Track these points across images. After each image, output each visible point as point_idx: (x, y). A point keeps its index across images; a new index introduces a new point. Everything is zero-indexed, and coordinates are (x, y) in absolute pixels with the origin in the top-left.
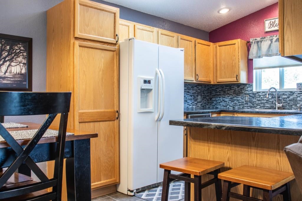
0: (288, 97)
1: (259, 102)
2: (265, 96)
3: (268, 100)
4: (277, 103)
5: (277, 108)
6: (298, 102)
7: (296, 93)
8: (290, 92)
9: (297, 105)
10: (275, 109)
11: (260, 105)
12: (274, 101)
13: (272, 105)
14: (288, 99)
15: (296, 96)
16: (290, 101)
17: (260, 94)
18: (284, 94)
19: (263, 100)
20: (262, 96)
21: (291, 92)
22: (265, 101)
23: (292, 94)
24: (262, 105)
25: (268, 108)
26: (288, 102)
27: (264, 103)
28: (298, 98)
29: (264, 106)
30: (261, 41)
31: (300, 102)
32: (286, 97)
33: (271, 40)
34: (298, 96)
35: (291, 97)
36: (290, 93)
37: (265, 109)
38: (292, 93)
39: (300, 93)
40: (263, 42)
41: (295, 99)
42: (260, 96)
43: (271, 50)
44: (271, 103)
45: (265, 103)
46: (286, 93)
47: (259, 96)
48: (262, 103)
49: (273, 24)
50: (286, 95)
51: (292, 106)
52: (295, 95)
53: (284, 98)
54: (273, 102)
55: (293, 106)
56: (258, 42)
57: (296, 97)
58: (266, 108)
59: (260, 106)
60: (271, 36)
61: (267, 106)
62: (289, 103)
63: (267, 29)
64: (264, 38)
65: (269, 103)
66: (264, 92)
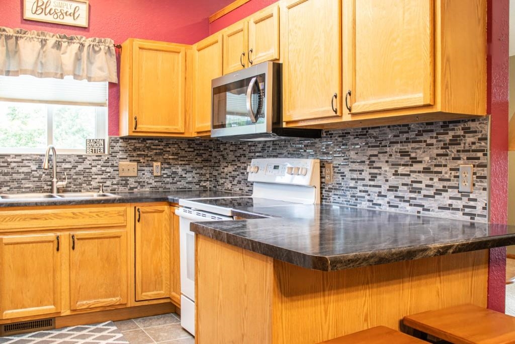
0: (75, 167)
1: (7, 178)
2: (21, 164)
3: (28, 174)
4: (55, 180)
5: (55, 190)
6: (93, 177)
7: (89, 158)
8: (78, 156)
9: (92, 183)
10: (51, 191)
11: (9, 184)
12: (44, 175)
13: (39, 184)
14: (73, 171)
15: (90, 164)
16: (77, 174)
17: (9, 160)
18: (64, 161)
19: (18, 173)
20: (13, 165)
21: (80, 156)
22: (22, 176)
23: (80, 160)
24: (15, 184)
25: (28, 190)
26: (74, 177)
27: (18, 180)
28: (93, 168)
29: (19, 187)
30: (17, 38)
31: (96, 176)
32: (68, 166)
33: (43, 43)
34: (93, 165)
35: (80, 167)
36: (77, 158)
37: (23, 192)
38: (81, 159)
39: (97, 158)
40: (20, 42)
41: (87, 170)
42: (9, 163)
43: (42, 63)
44: (36, 179)
45: (22, 179)
46: (71, 159)
47: (6, 164)
48: (13, 180)
49: (43, 7)
50: (70, 162)
51: (81, 184)
52: (87, 162)
53: (66, 169)
54: (40, 176)
55: (84, 185)
56: (8, 38)
57: (90, 167)
58: (24, 190)
59: (8, 188)
60: (43, 34)
61: (27, 186)
62: (75, 180)
63: (28, 15)
64: (25, 33)
65: (32, 179)
66: (20, 155)
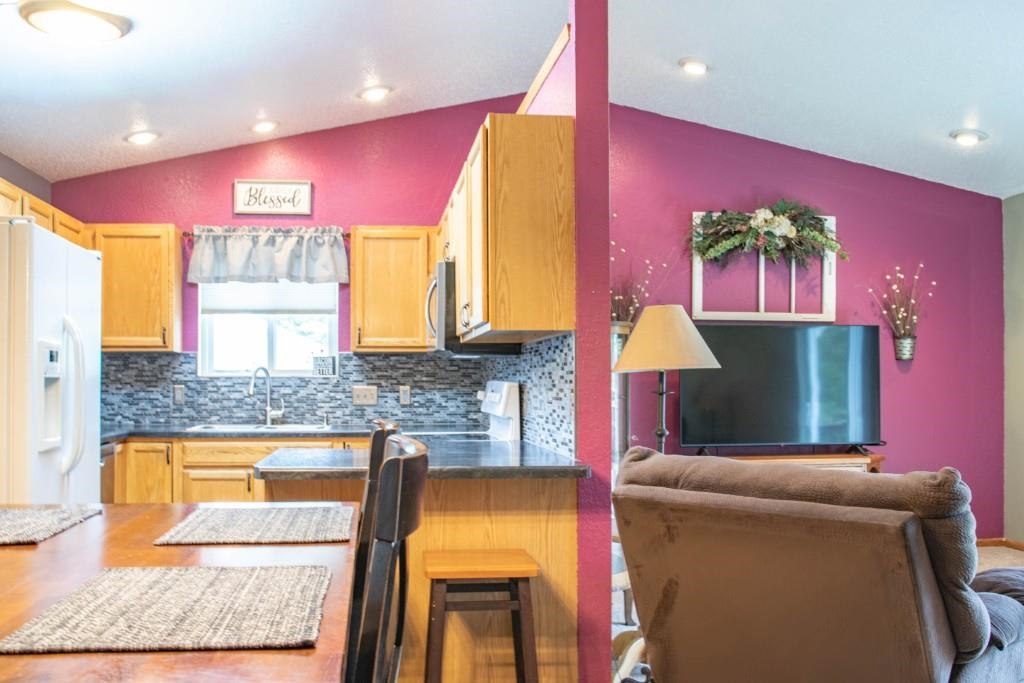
0: (296, 393)
1: (217, 405)
2: (232, 389)
3: (240, 401)
4: (268, 408)
5: (269, 421)
6: (319, 405)
7: (313, 381)
8: (299, 378)
9: (317, 413)
10: (265, 422)
11: (219, 412)
12: (258, 403)
13: (253, 413)
14: (294, 398)
15: (315, 389)
16: (298, 401)
17: (219, 384)
18: (283, 385)
19: (229, 399)
20: (223, 390)
21: (302, 379)
22: (234, 403)
23: (303, 384)
24: (226, 413)
25: (240, 420)
26: (296, 405)
27: (229, 409)
28: (320, 394)
29: (231, 417)
30: (225, 238)
31: (322, 405)
32: (288, 391)
33: (255, 240)
34: (319, 389)
35: (303, 393)
36: (298, 382)
37: (234, 423)
38: (304, 382)
39: (324, 381)
40: (229, 242)
41: (312, 397)
42: (219, 388)
43: (254, 265)
44: (250, 407)
45: (234, 407)
46: (291, 383)
47: (215, 389)
48: (224, 408)
49: (257, 196)
50: (290, 386)
51: (303, 414)
52: (311, 386)
53: (284, 395)
54: (255, 404)
55: (308, 415)
56: (216, 238)
57: (315, 392)
58: (235, 420)
59: (218, 418)
60: (254, 229)
61: (239, 415)
62: (296, 408)
63: (240, 208)
64: (234, 231)
65: (245, 407)
66: (230, 378)
